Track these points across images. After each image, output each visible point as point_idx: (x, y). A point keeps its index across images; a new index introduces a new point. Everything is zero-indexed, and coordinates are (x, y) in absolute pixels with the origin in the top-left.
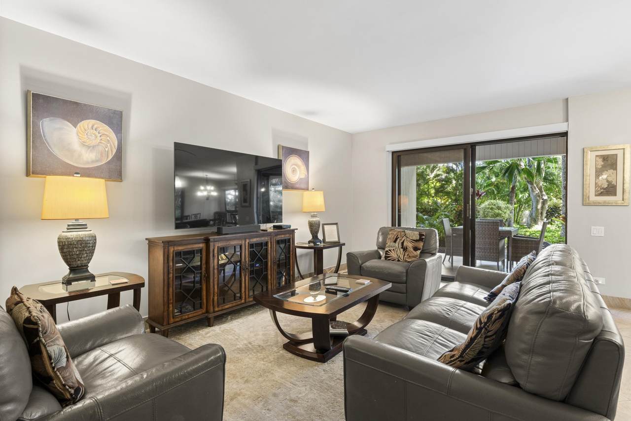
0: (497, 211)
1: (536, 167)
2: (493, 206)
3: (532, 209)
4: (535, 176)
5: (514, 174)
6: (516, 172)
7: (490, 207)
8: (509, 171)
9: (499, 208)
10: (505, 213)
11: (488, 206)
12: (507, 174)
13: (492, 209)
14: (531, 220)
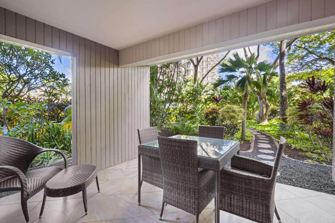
0: (232, 114)
1: (262, 80)
2: (229, 110)
3: (260, 111)
4: (261, 87)
5: (246, 84)
6: (247, 82)
7: (227, 110)
8: (241, 83)
9: (234, 111)
10: (238, 115)
11: (225, 110)
12: (240, 85)
13: (228, 112)
14: (259, 118)
